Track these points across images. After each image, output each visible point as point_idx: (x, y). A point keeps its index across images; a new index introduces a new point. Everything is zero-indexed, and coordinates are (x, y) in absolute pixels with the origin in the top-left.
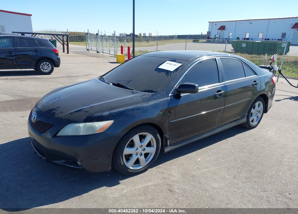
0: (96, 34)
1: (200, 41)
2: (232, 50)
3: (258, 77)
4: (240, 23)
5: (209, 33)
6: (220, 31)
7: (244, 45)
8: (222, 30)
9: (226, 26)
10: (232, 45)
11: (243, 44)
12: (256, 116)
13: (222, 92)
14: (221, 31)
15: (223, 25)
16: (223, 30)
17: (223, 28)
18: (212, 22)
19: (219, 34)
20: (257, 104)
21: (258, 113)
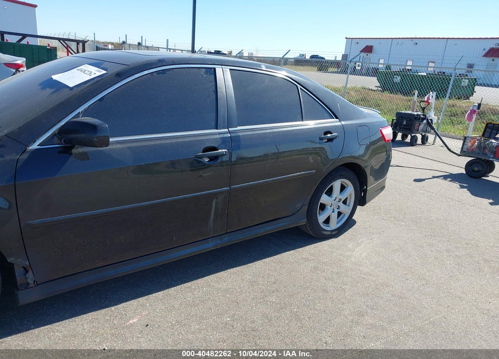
0: (137, 44)
1: (330, 70)
2: (377, 87)
3: (339, 124)
4: (398, 44)
5: (345, 57)
6: (363, 54)
7: (398, 79)
8: (367, 52)
9: (374, 47)
10: (378, 79)
11: (395, 77)
12: (336, 211)
13: (220, 151)
14: (366, 54)
15: (369, 44)
16: (369, 54)
17: (368, 49)
18: (352, 38)
19: (361, 60)
20: (337, 185)
21: (341, 204)
